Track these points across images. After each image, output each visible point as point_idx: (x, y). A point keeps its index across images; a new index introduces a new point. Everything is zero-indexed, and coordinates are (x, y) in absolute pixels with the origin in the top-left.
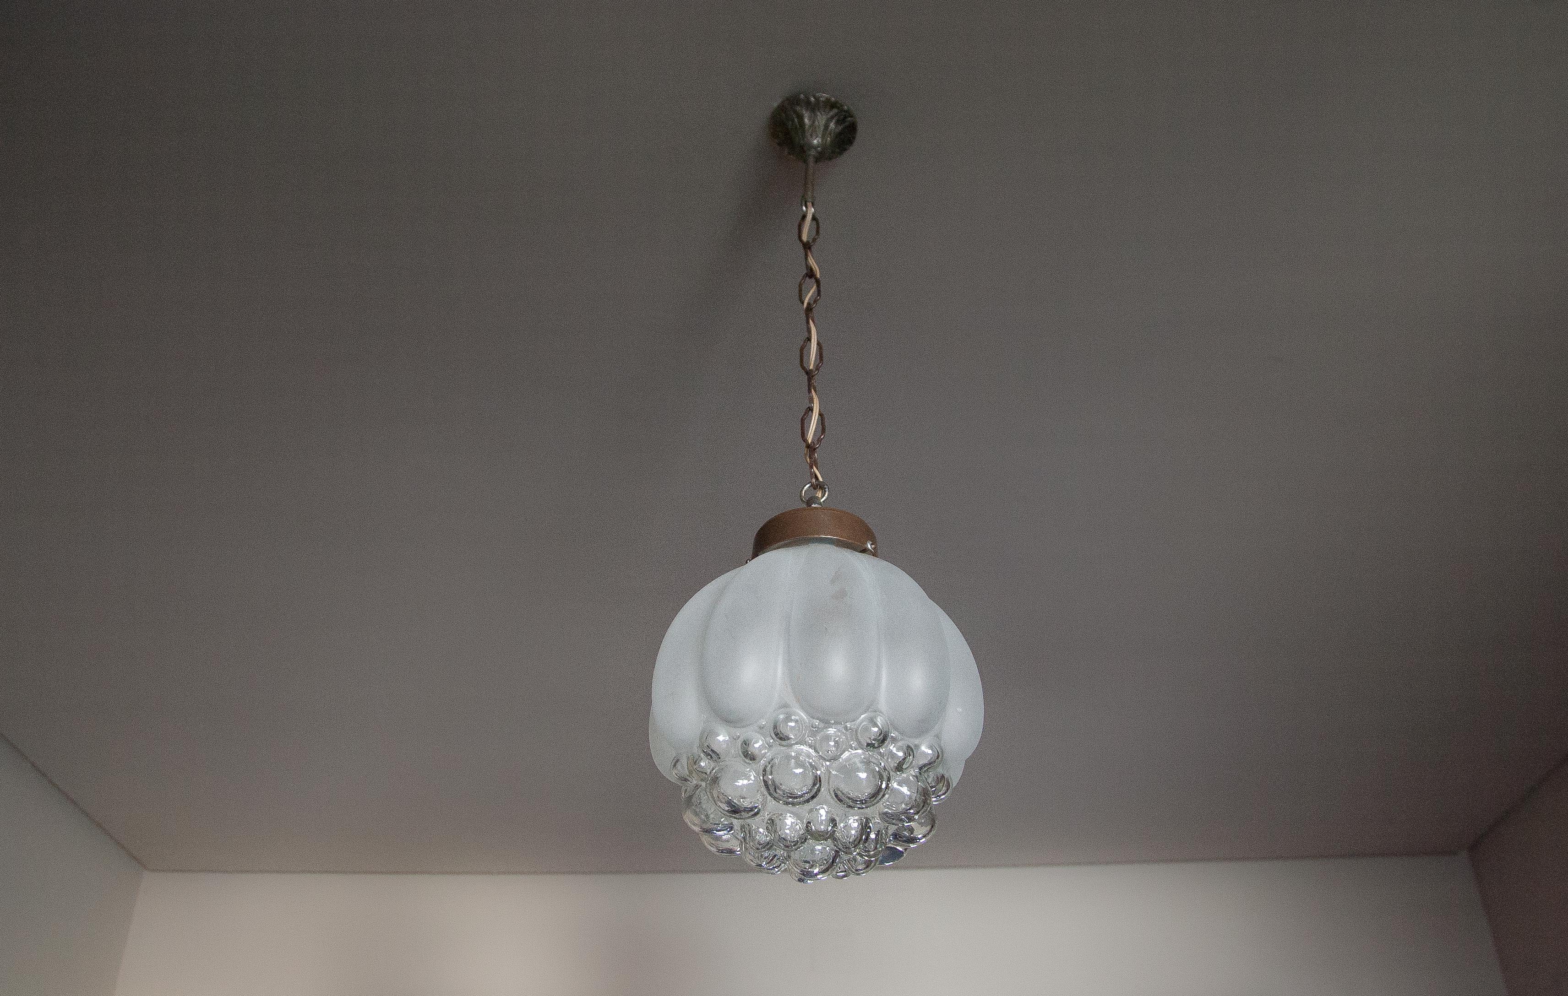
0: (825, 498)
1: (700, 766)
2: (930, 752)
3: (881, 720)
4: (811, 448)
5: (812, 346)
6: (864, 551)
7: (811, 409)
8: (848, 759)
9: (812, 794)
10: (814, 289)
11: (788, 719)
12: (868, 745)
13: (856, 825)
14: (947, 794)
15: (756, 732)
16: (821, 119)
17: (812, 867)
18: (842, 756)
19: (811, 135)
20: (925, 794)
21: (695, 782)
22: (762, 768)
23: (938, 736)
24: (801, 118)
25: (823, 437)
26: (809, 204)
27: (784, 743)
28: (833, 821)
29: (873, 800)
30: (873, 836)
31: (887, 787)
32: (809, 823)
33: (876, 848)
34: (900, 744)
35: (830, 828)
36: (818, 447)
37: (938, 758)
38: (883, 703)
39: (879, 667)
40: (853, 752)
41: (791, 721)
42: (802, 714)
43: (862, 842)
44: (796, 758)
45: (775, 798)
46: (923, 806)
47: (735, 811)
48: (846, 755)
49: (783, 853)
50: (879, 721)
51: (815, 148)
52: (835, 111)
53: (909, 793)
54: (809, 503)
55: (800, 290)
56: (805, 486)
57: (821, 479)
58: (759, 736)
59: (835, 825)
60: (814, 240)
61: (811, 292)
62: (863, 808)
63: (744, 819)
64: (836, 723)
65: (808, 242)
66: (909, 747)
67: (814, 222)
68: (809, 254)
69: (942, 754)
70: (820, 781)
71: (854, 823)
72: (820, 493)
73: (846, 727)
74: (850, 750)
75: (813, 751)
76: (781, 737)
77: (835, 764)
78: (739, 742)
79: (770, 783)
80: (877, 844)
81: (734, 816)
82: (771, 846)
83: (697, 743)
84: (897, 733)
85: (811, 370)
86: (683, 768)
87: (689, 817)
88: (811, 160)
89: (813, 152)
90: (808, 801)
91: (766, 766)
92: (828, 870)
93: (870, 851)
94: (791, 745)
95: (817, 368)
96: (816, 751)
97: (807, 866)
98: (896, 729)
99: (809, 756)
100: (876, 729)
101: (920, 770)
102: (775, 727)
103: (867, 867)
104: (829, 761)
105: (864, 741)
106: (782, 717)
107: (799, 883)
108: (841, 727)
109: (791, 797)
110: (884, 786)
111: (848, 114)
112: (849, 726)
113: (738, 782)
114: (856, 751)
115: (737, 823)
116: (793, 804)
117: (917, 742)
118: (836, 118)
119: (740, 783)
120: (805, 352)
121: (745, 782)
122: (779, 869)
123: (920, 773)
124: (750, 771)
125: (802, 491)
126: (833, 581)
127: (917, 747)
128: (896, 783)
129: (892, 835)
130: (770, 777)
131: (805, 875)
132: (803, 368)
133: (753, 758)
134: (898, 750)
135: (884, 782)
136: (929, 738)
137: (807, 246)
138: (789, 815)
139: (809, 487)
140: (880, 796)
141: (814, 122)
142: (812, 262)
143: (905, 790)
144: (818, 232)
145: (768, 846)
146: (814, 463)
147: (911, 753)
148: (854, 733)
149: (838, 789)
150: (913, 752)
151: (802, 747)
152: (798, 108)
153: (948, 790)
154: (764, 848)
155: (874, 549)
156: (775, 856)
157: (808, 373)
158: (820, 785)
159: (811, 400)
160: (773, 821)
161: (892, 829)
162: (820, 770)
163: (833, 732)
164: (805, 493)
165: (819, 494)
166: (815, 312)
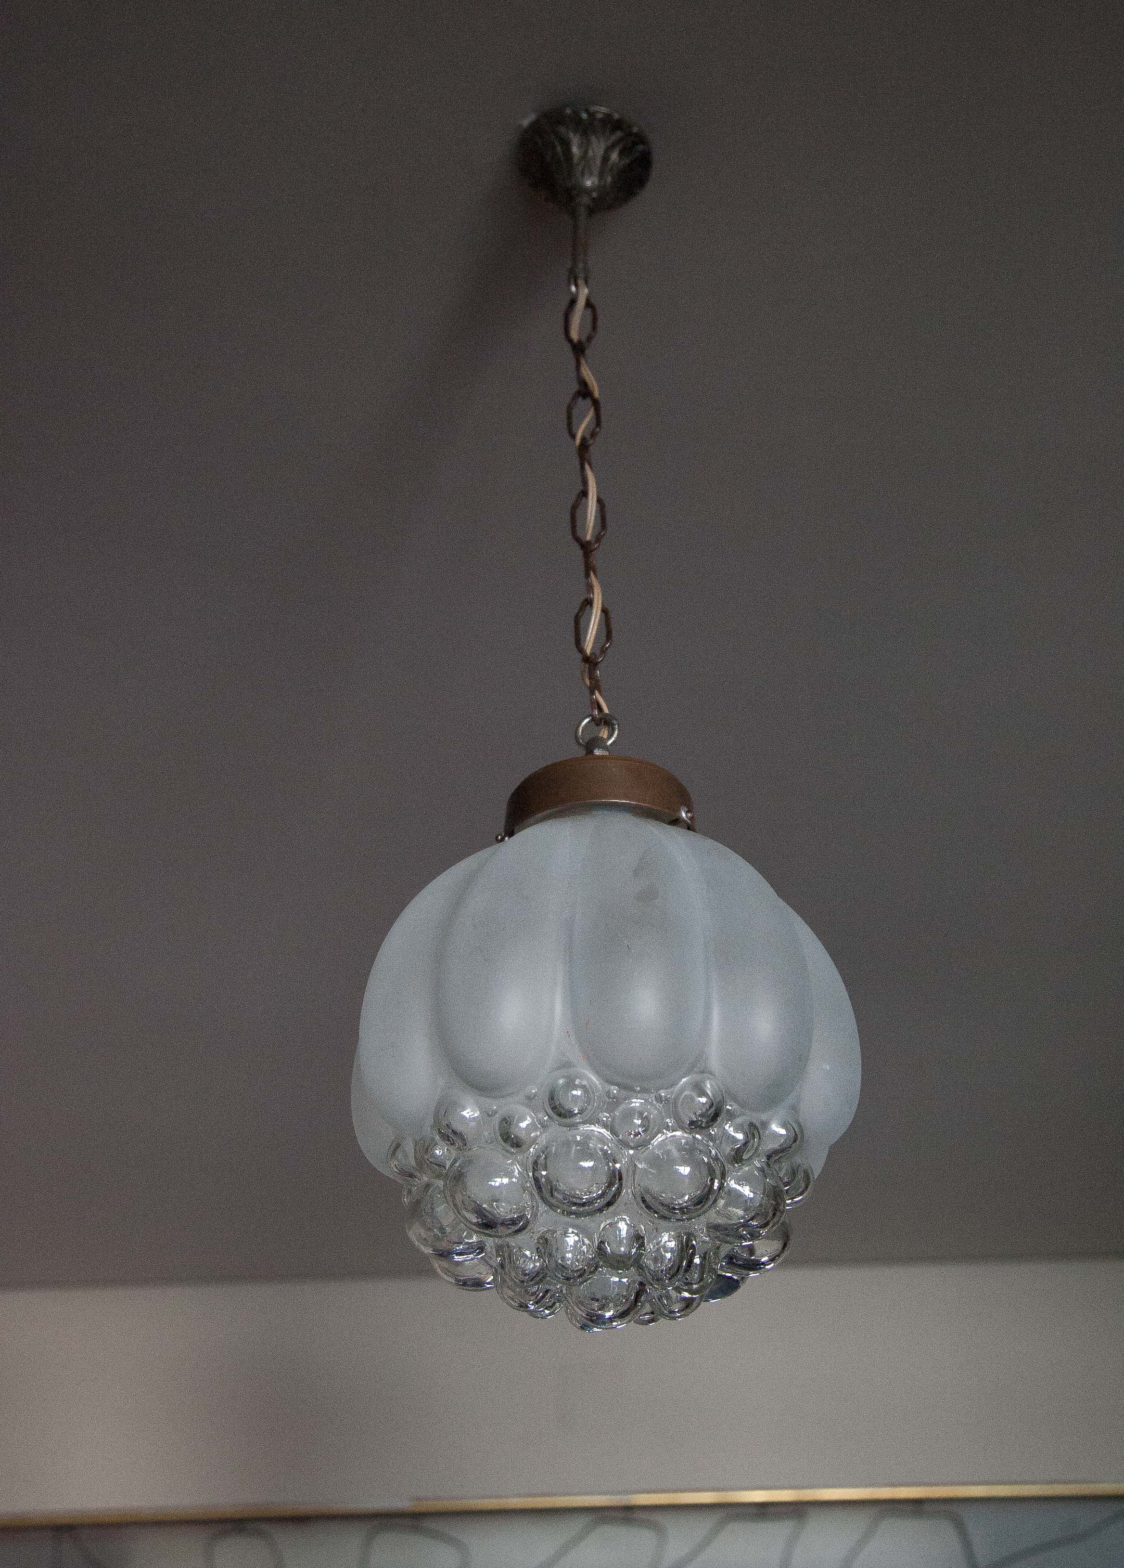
0: (613, 739)
1: (434, 1156)
2: (783, 1132)
3: (711, 1085)
4: (590, 662)
5: (590, 504)
6: (675, 822)
7: (589, 602)
8: (662, 1144)
9: (608, 1198)
10: (591, 414)
11: (570, 1084)
12: (692, 1123)
13: (672, 1244)
14: (805, 1194)
15: (522, 1104)
16: (598, 147)
17: (603, 1307)
18: (652, 1142)
19: (583, 174)
20: (776, 1195)
21: (425, 1179)
22: (531, 1160)
23: (794, 1108)
24: (566, 145)
25: (609, 646)
26: (580, 282)
27: (568, 1121)
28: (638, 1239)
29: (700, 1209)
30: (697, 1260)
31: (721, 1187)
32: (602, 1242)
33: (701, 1279)
34: (739, 1120)
35: (634, 1251)
36: (601, 661)
37: (795, 1141)
38: (714, 1062)
39: (708, 1008)
40: (669, 1134)
41: (575, 1087)
42: (593, 1078)
43: (682, 1271)
44: (584, 1144)
45: (551, 1206)
46: (774, 1215)
47: (488, 1224)
48: (660, 1140)
49: (561, 1287)
50: (708, 1087)
51: (588, 191)
52: (619, 134)
53: (752, 1195)
54: (590, 745)
55: (569, 418)
56: (582, 721)
57: (606, 711)
58: (527, 1110)
59: (642, 1245)
60: (589, 339)
61: (587, 420)
62: (683, 1220)
63: (500, 1237)
64: (644, 1090)
65: (580, 342)
66: (751, 1125)
67: (589, 312)
68: (583, 361)
69: (803, 1137)
70: (620, 1179)
71: (668, 1241)
72: (606, 732)
73: (660, 1096)
74: (665, 1131)
75: (609, 1133)
76: (561, 1113)
77: (644, 1154)
78: (497, 1119)
79: (543, 1180)
80: (702, 1273)
81: (487, 1232)
82: (543, 1277)
83: (430, 1121)
84: (735, 1106)
85: (589, 543)
86: (408, 1156)
87: (415, 1233)
88: (582, 211)
89: (585, 200)
90: (600, 1210)
91: (539, 1157)
92: (629, 1314)
93: (692, 1284)
94: (574, 1126)
95: (598, 538)
96: (614, 1132)
97: (596, 1305)
98: (735, 1099)
99: (602, 1140)
100: (703, 1100)
101: (768, 1159)
102: (552, 1098)
103: (687, 1307)
104: (634, 1148)
105: (688, 1116)
106: (561, 1081)
107: (581, 1332)
108: (652, 1098)
109: (575, 1204)
110: (716, 1185)
111: (640, 139)
112: (663, 1094)
113: (495, 1181)
114: (674, 1133)
115: (490, 1243)
116: (578, 1215)
117: (764, 1117)
118: (621, 146)
119: (497, 1182)
120: (579, 512)
121: (506, 1181)
122: (552, 1310)
123: (768, 1165)
124: (512, 1164)
125: (578, 727)
126: (636, 873)
127: (765, 1125)
128: (733, 1182)
129: (725, 1258)
130: (544, 1173)
131: (594, 1319)
132: (577, 539)
133: (517, 1144)
134: (736, 1130)
135: (716, 1181)
136: (782, 1111)
137: (579, 349)
138: (570, 1230)
139: (589, 722)
140: (710, 1202)
141: (586, 152)
142: (587, 373)
143: (746, 1191)
144: (594, 327)
145: (538, 1276)
146: (595, 686)
147: (756, 1135)
148: (672, 1106)
149: (647, 1191)
150: (759, 1132)
151: (593, 1128)
152: (562, 130)
153: (807, 1187)
154: (532, 1280)
155: (692, 819)
156: (547, 1291)
157: (586, 548)
158: (621, 1185)
159: (590, 588)
160: (546, 1240)
161: (725, 1249)
162: (621, 1162)
163: (638, 1105)
164: (582, 730)
165: (604, 733)
166: (594, 451)
